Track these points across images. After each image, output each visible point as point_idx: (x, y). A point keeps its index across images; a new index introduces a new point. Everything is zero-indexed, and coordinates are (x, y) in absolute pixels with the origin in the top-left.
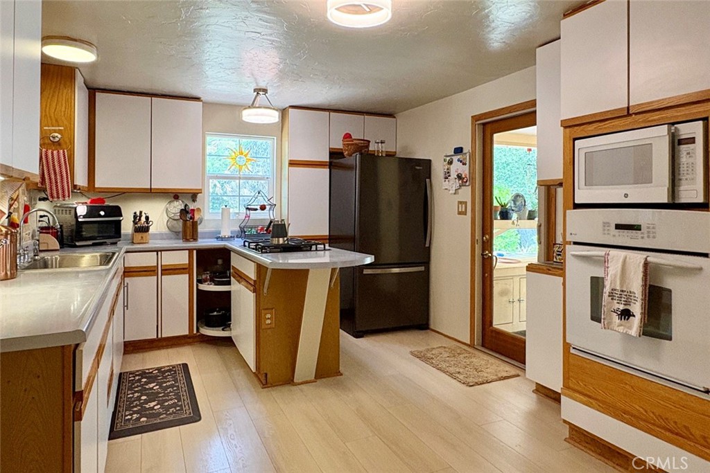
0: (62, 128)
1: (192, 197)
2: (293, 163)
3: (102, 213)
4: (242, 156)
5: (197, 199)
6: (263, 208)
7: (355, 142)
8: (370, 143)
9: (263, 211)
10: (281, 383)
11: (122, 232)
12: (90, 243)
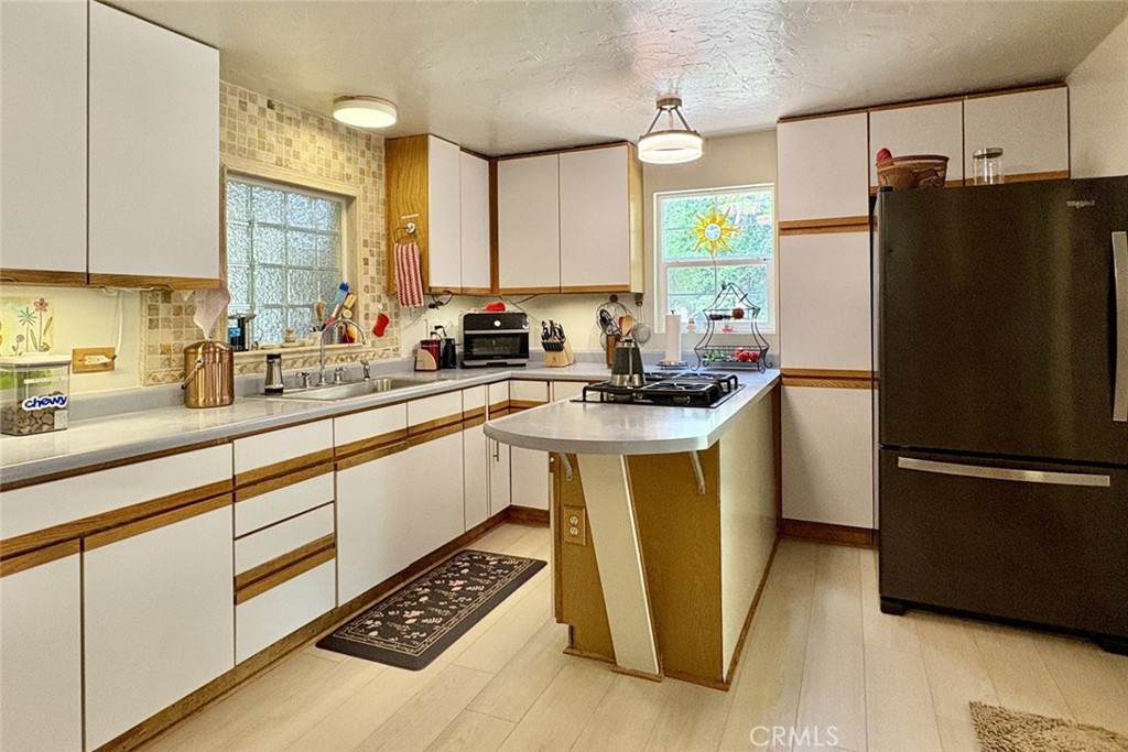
0: (417, 215)
1: (636, 299)
2: (786, 229)
3: (497, 323)
4: (714, 225)
5: (644, 302)
6: (738, 314)
7: (897, 164)
8: (949, 162)
9: (738, 321)
10: (598, 656)
11: (530, 348)
12: (484, 362)
